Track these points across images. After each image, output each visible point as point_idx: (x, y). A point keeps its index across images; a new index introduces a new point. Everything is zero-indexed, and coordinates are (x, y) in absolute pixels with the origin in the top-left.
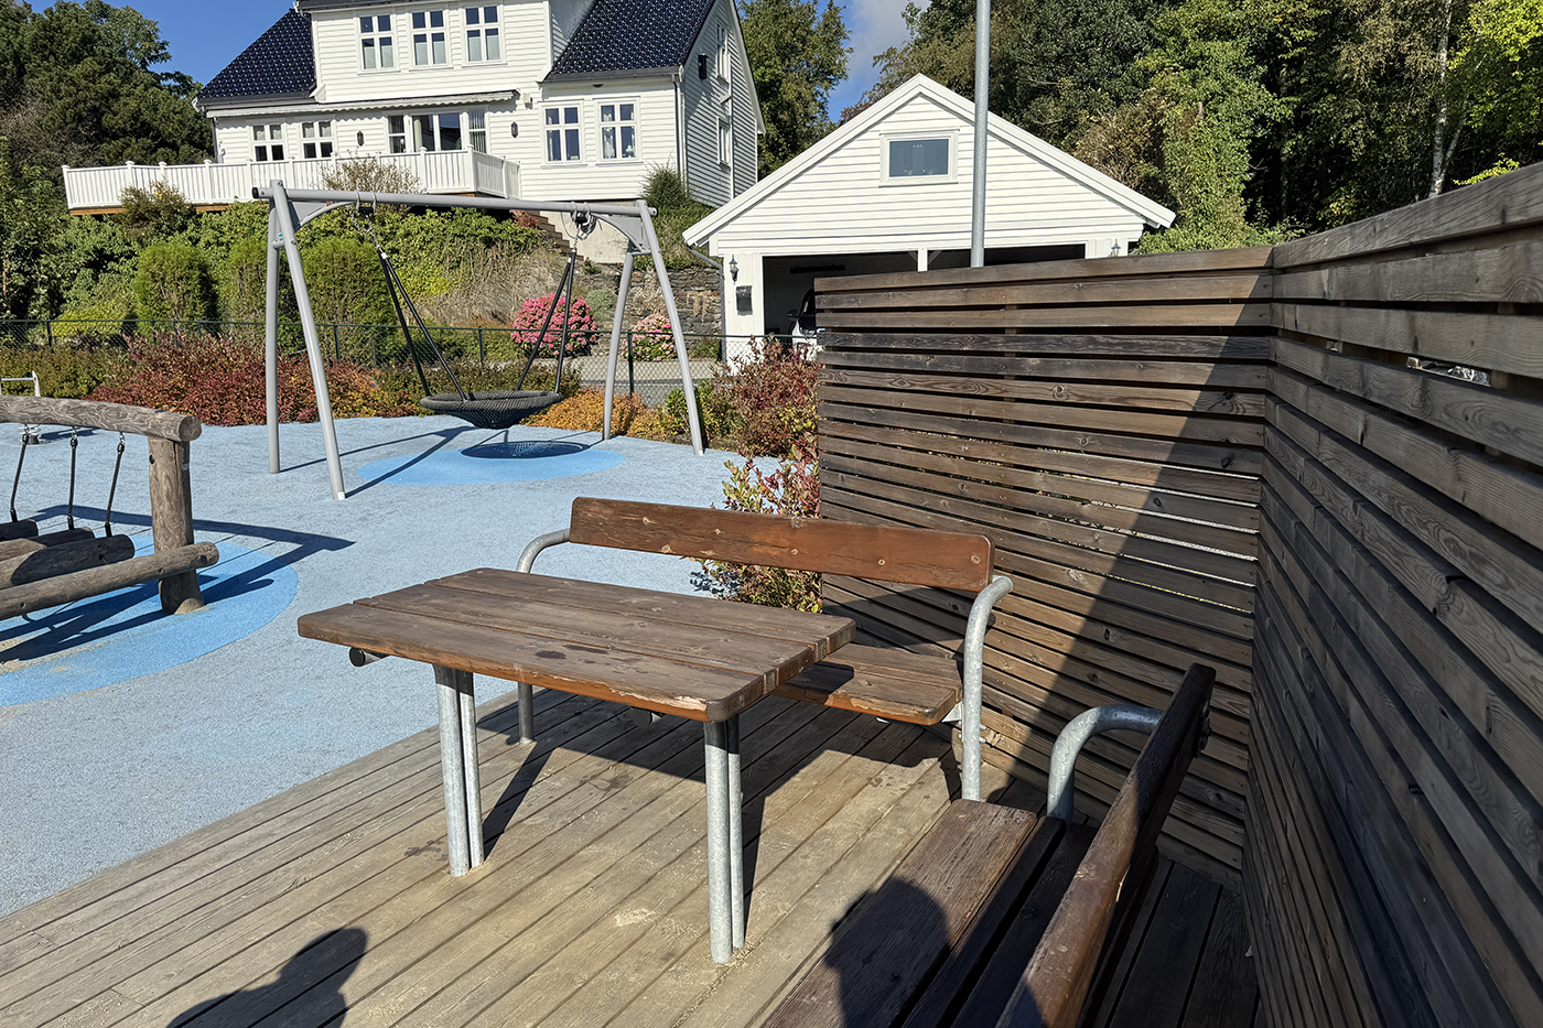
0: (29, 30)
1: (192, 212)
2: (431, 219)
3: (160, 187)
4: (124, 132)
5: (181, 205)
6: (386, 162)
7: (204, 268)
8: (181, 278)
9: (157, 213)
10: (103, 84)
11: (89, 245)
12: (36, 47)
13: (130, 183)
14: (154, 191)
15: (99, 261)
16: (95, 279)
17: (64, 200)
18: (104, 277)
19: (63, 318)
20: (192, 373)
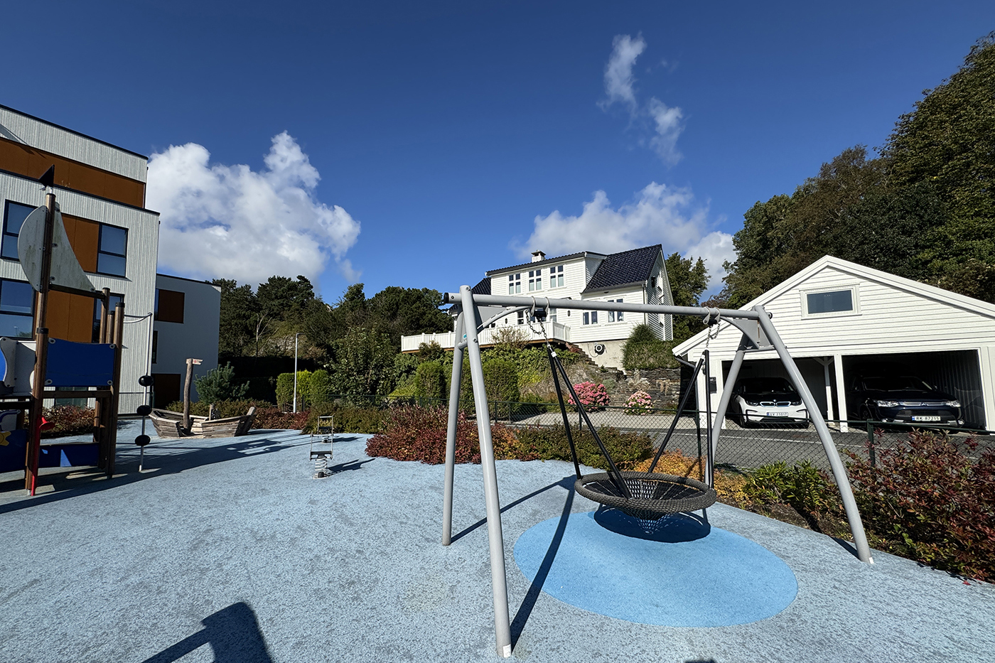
0: (402, 295)
1: (443, 351)
2: (534, 350)
3: (433, 342)
4: (426, 326)
5: (439, 348)
6: (516, 329)
7: (442, 372)
8: (432, 377)
9: (430, 352)
10: (421, 310)
11: (406, 364)
12: (404, 300)
13: (423, 341)
14: (430, 344)
15: (410, 370)
16: (407, 377)
17: (400, 348)
18: (410, 376)
19: (394, 391)
20: (420, 429)
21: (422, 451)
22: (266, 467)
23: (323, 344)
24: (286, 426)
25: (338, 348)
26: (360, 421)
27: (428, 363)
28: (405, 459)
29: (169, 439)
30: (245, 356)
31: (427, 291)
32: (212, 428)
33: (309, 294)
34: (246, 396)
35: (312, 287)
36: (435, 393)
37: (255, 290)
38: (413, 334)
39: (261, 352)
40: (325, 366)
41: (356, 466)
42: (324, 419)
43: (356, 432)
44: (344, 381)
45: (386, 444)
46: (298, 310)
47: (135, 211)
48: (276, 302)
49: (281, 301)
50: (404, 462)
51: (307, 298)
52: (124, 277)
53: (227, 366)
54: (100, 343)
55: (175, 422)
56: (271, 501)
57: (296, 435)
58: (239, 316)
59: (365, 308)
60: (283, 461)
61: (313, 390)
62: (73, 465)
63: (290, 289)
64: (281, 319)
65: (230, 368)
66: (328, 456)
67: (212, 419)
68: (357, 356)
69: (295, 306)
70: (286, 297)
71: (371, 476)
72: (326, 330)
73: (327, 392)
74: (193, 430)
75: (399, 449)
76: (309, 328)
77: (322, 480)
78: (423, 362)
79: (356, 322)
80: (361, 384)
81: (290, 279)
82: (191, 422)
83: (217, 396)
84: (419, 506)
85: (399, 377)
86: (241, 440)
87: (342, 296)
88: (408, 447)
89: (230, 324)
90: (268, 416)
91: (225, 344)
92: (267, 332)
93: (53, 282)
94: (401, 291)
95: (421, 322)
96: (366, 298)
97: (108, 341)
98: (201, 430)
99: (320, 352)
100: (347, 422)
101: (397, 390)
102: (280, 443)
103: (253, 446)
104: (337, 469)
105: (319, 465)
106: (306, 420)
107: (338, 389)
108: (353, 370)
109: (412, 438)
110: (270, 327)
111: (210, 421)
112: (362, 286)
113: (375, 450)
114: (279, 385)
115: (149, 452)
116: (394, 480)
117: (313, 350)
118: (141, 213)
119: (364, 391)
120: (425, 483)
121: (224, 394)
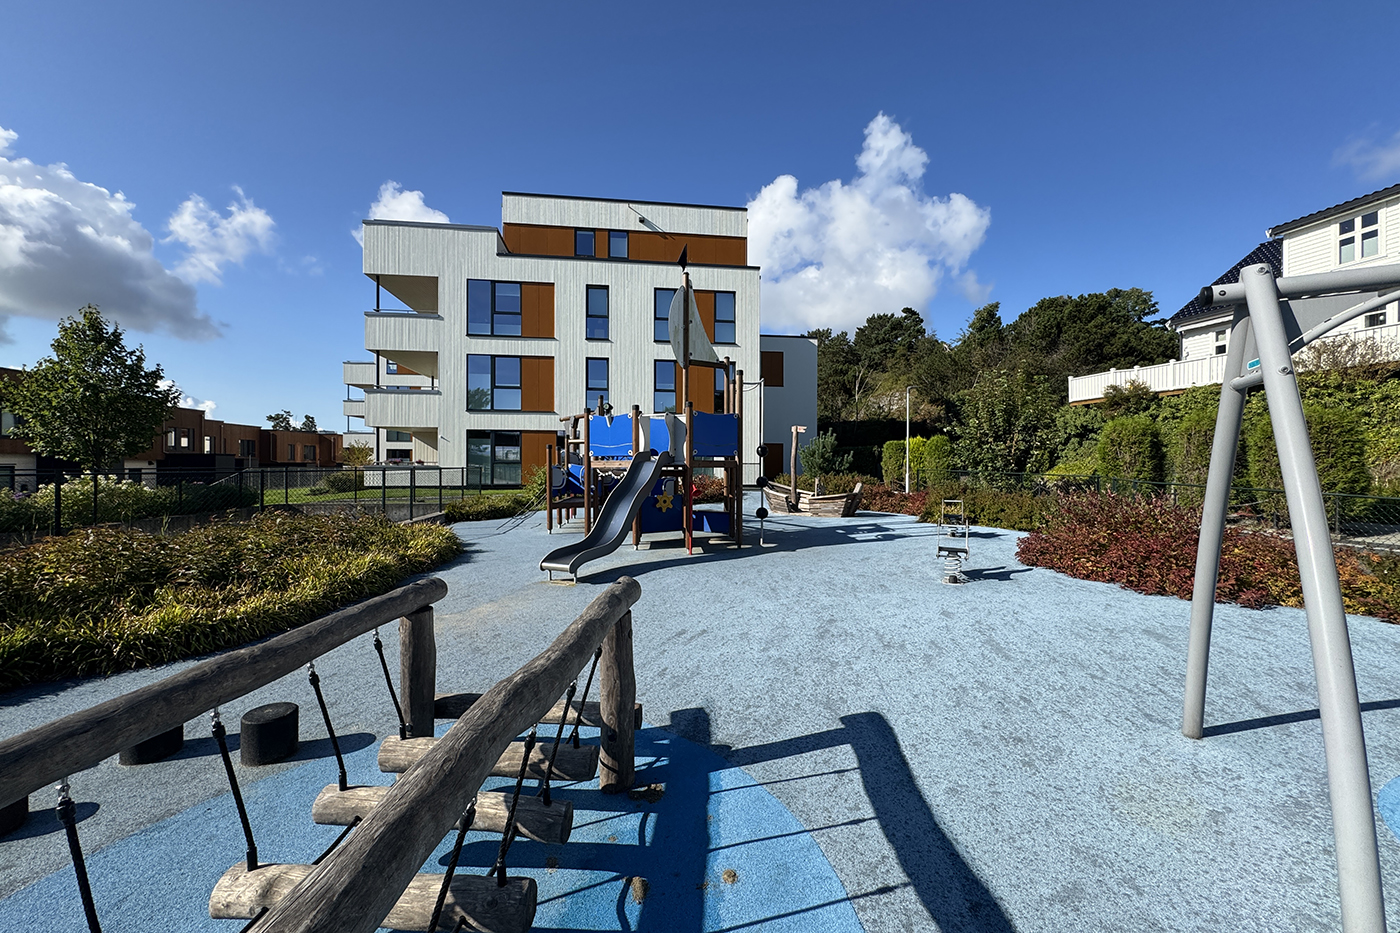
0: (1068, 309)
1: (1156, 397)
3: (1133, 383)
4: (1117, 355)
5: (1147, 393)
7: (1155, 435)
8: (1135, 443)
9: (1127, 399)
10: (1107, 329)
11: (1078, 423)
12: (1073, 318)
13: (1112, 382)
14: (1128, 385)
15: (1084, 433)
16: (1080, 444)
17: (1068, 396)
18: (1086, 443)
19: (1056, 468)
20: (1116, 531)
21: (1122, 567)
22: (882, 559)
23: (939, 399)
24: (898, 509)
25: (964, 404)
26: (1003, 510)
27: (1123, 419)
28: (1087, 577)
29: (780, 514)
30: (844, 421)
31: (1117, 293)
32: (818, 505)
33: (918, 331)
34: (850, 470)
35: (922, 321)
36: (1140, 472)
37: (852, 337)
38: (1090, 372)
39: (862, 415)
40: (945, 430)
41: (1004, 576)
42: (948, 504)
43: (996, 526)
44: (973, 451)
45: (1052, 549)
46: (904, 355)
47: (739, 271)
48: (877, 349)
49: (883, 346)
50: (1087, 582)
51: (916, 338)
52: (734, 344)
53: (829, 433)
54: (725, 413)
55: (785, 496)
56: (894, 603)
57: (909, 523)
58: (836, 372)
59: (1002, 339)
60: (901, 554)
61: (930, 463)
62: (712, 531)
63: (893, 328)
64: (884, 371)
65: (832, 435)
66: (963, 555)
67: (818, 495)
68: (993, 414)
69: (901, 350)
70: (888, 340)
71: (1030, 593)
72: (943, 379)
73: (948, 466)
74: (800, 506)
75: (1075, 559)
76: (919, 378)
77: (956, 587)
78: (1113, 418)
79: (988, 362)
80: (1001, 456)
81: (893, 315)
82: (798, 497)
83: (821, 468)
84: (1123, 658)
85: (1065, 444)
86: (849, 521)
87: (966, 326)
88: (1093, 558)
89: (827, 383)
90: (875, 495)
91: (823, 408)
92: (868, 390)
93: (691, 358)
94: (1065, 303)
95: (1107, 349)
96: (1004, 325)
97: (731, 412)
98: (808, 506)
99: (936, 410)
100: (983, 510)
101: (1060, 465)
102: (893, 530)
103: (863, 531)
104: (975, 575)
105: (951, 566)
106: (924, 504)
107: (965, 462)
108: (987, 435)
109: (1100, 545)
110: (871, 382)
111: (816, 497)
112: (996, 306)
113: (1031, 556)
114: (885, 455)
115: (767, 526)
116: (1072, 608)
117: (928, 409)
118: (744, 271)
119: (1006, 465)
120: (1132, 623)
121: (827, 467)
